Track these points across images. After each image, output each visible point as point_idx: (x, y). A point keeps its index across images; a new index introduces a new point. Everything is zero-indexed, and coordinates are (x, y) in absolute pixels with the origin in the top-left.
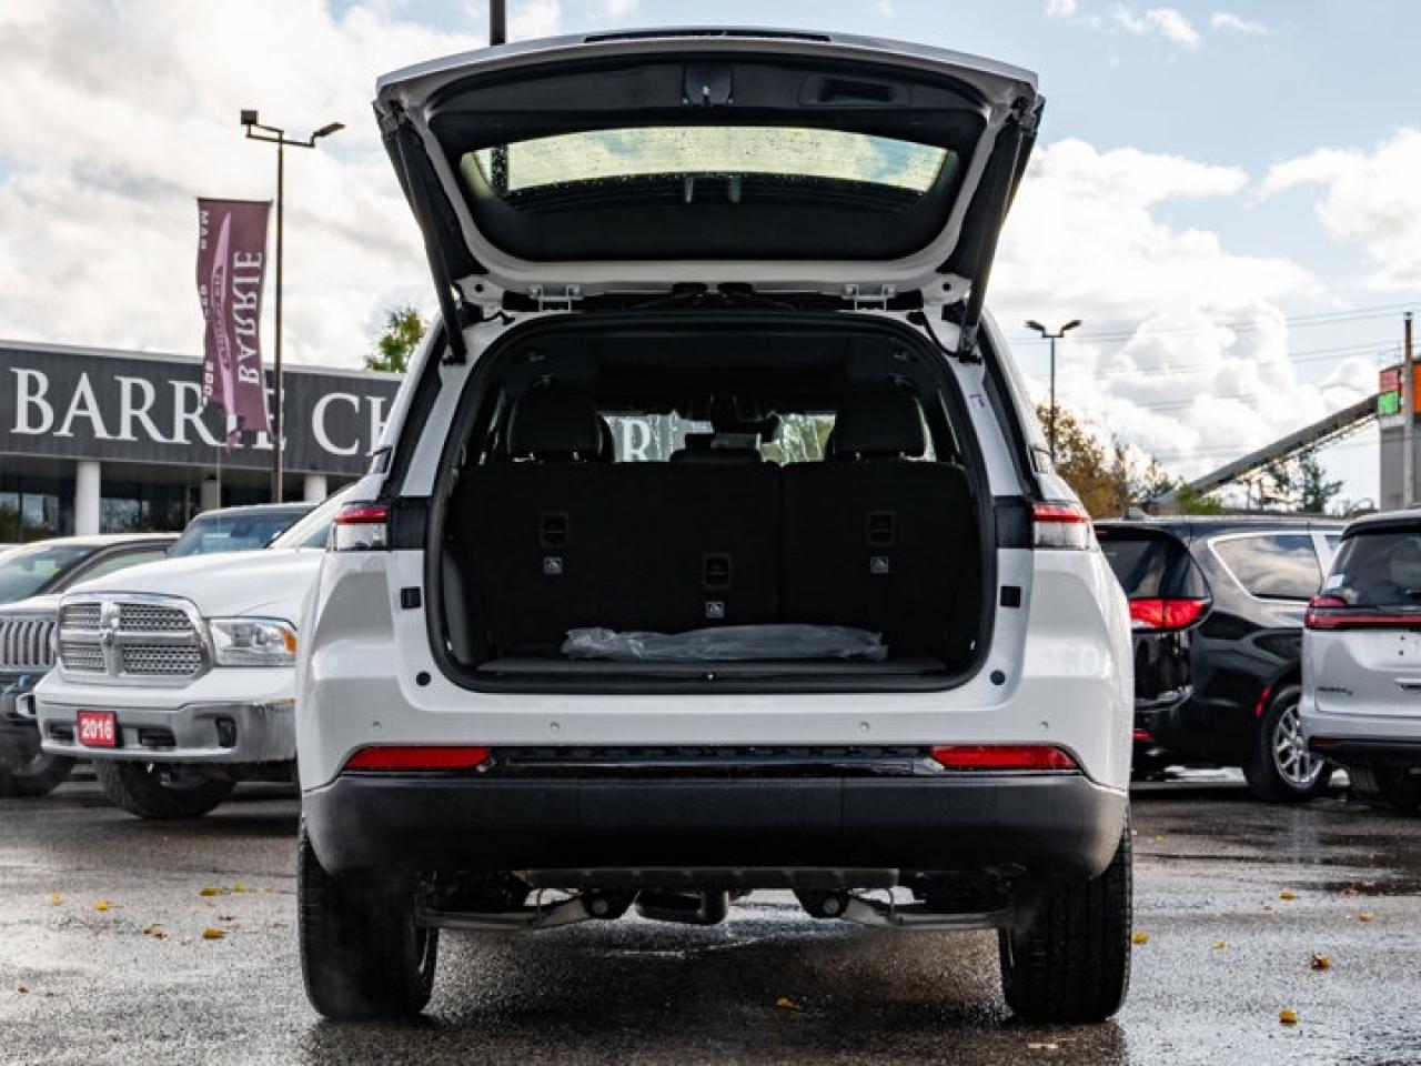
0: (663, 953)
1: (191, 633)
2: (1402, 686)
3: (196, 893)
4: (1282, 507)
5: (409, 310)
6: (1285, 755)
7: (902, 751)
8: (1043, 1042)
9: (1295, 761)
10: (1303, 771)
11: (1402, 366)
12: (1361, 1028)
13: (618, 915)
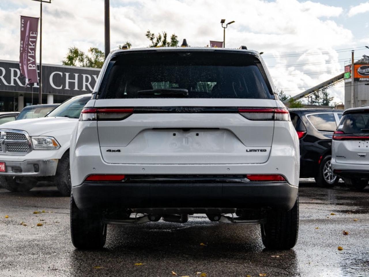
0: (165, 230)
1: (26, 140)
2: (360, 155)
3: (32, 213)
4: (317, 104)
5: (75, 48)
6: (326, 174)
7: (238, 176)
8: (275, 255)
9: (329, 176)
10: (331, 179)
11: (351, 65)
12: (360, 251)
13: (158, 221)
